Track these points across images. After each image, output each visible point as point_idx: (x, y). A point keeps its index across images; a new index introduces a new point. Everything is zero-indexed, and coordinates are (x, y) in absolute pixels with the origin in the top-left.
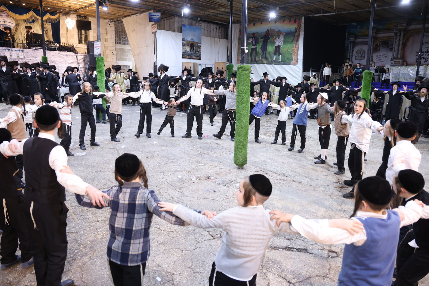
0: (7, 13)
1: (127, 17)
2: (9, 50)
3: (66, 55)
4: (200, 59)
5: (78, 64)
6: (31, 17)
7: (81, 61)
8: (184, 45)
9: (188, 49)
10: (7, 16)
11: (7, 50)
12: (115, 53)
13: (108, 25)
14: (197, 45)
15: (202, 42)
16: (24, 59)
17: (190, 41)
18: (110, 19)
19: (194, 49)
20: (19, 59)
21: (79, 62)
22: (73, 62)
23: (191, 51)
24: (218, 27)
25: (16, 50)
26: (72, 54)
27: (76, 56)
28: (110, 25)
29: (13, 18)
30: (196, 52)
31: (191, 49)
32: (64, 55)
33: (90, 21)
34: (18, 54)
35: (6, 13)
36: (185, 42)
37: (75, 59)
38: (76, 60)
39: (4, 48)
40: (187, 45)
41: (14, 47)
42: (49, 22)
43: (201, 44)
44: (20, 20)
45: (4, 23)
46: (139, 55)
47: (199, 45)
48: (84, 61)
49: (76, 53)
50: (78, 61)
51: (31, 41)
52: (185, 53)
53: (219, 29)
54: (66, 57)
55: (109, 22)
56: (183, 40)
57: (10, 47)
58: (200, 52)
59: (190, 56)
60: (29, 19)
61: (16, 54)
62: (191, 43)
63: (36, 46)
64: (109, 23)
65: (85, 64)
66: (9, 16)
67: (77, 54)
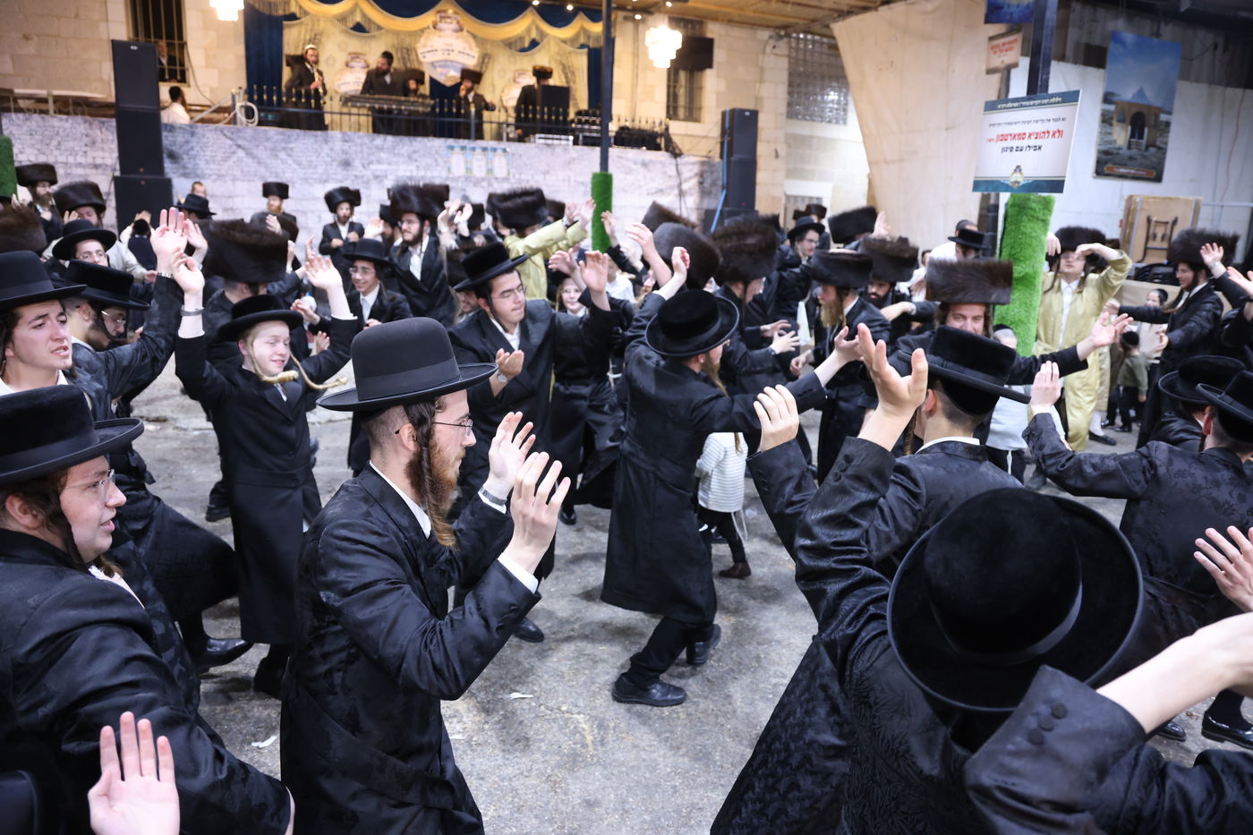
0: (458, 23)
1: (857, 14)
2: (463, 148)
3: (645, 164)
4: (1158, 179)
5: (681, 194)
6: (528, 30)
7: (691, 184)
8: (1106, 120)
9: (1121, 136)
10: (456, 31)
11: (457, 150)
12: (782, 151)
13: (769, 49)
14: (1157, 117)
15: (1177, 106)
16: (506, 179)
17: (1130, 104)
18: (777, 27)
19: (1141, 137)
20: (493, 180)
21: (685, 187)
22: (664, 187)
23: (1129, 147)
24: (1221, 41)
25: (484, 149)
26: (663, 159)
27: (677, 165)
28: (776, 51)
29: (474, 37)
30: (1147, 147)
31: (1132, 136)
32: (635, 163)
33: (709, 35)
34: (489, 162)
35: (455, 22)
36: (1112, 108)
37: (670, 176)
38: (675, 182)
39: (451, 141)
40: (1119, 121)
41: (480, 136)
42: (582, 46)
43: (1170, 113)
44: (493, 43)
45: (445, 57)
46: (901, 160)
47: (1163, 117)
48: (701, 183)
49: (675, 153)
50: (680, 185)
51: (534, 113)
52: (1106, 153)
53: (1225, 49)
54: (642, 170)
55: (771, 37)
56: (1107, 98)
57: (468, 137)
58: (1162, 151)
59: (1124, 165)
60: (521, 39)
61: (483, 163)
62: (1134, 110)
63: (549, 131)
64: (772, 42)
65: (704, 192)
66: (461, 30)
67: (678, 159)
